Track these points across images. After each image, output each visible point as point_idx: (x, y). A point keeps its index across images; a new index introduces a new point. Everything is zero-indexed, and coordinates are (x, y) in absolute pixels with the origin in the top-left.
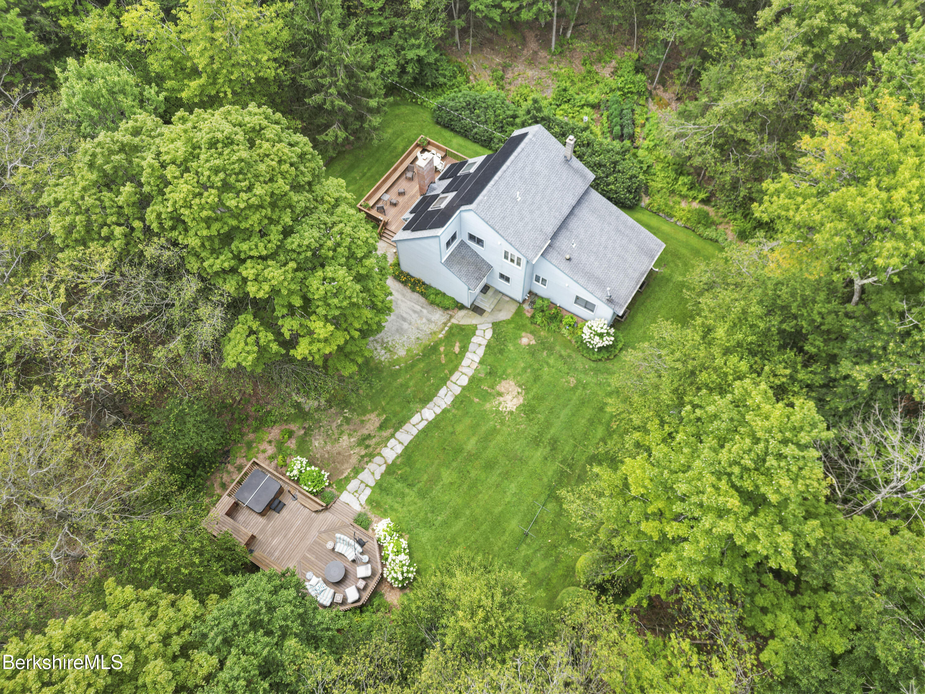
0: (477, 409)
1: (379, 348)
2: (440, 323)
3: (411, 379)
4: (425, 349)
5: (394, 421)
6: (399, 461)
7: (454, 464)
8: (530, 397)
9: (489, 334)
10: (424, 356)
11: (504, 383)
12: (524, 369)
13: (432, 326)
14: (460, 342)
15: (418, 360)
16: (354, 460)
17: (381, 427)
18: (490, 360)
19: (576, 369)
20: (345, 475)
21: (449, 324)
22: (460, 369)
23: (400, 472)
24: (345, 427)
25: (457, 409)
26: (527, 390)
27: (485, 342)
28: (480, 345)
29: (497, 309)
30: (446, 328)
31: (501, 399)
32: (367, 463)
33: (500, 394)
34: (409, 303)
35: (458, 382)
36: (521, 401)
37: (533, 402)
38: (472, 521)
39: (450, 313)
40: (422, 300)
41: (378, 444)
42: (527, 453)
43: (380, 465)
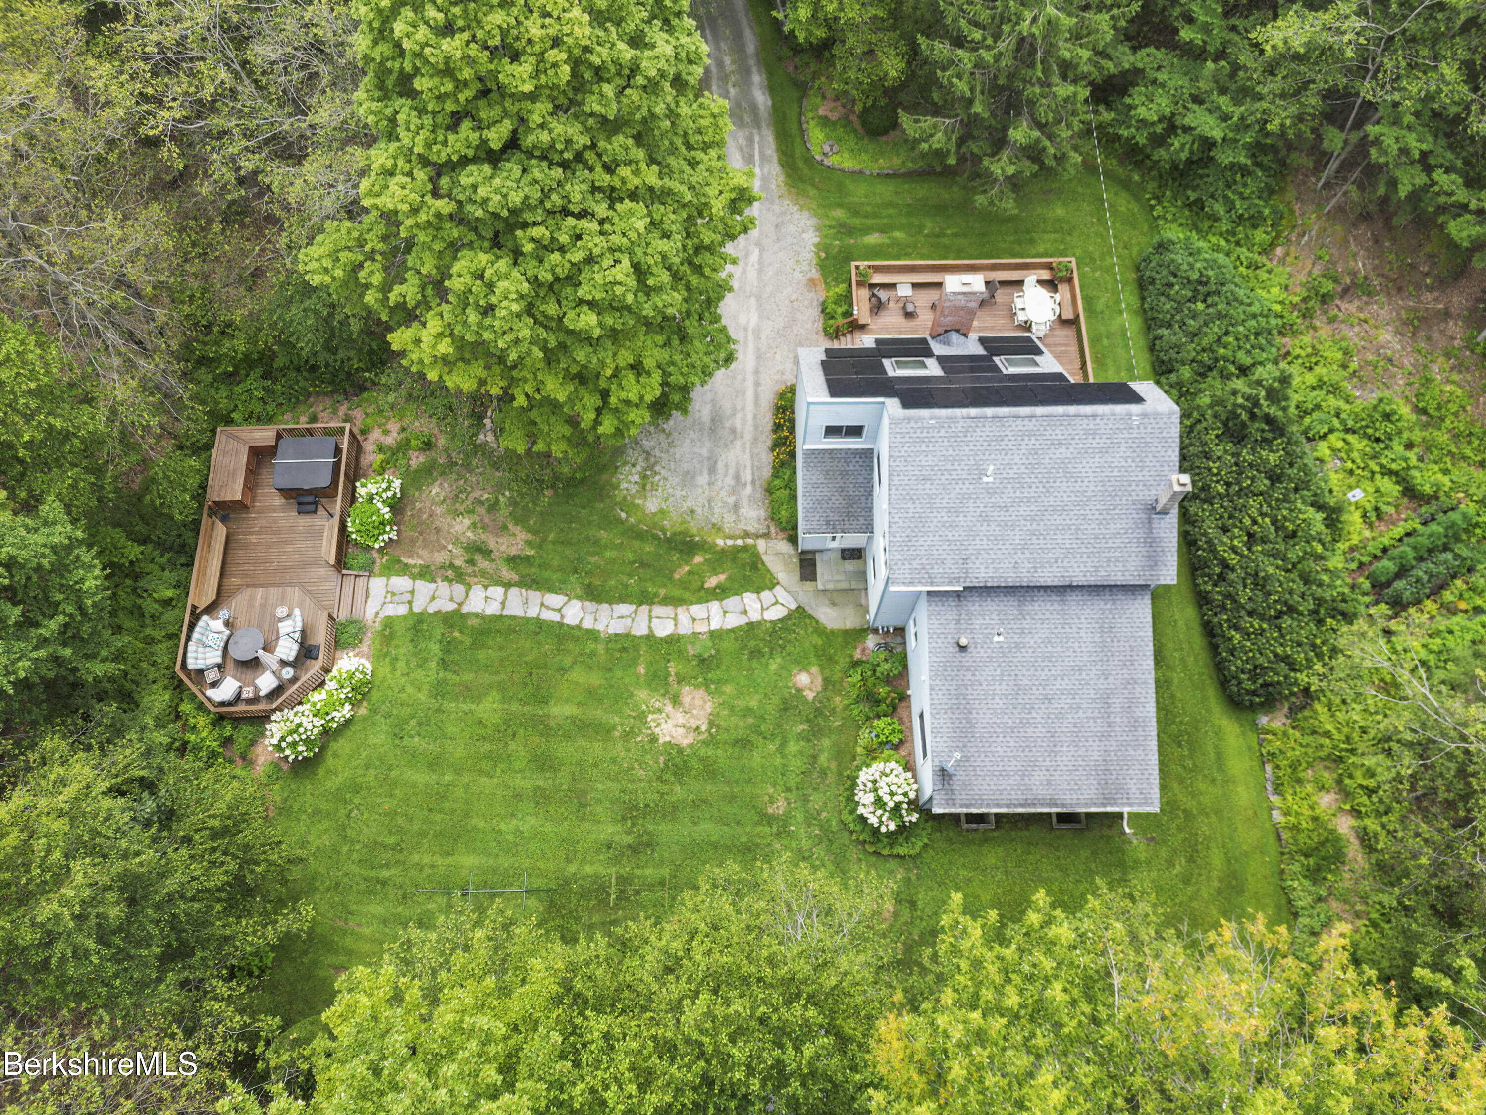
0: (627, 680)
1: (639, 468)
2: (742, 526)
3: (618, 547)
4: (680, 533)
5: (533, 570)
6: (473, 622)
7: (515, 706)
8: (702, 752)
9: (775, 614)
10: (668, 540)
11: (700, 693)
12: (747, 712)
13: (729, 518)
14: (729, 578)
15: (655, 537)
16: (440, 558)
17: (512, 560)
18: (728, 645)
19: (806, 800)
20: (410, 561)
21: (750, 541)
22: (680, 610)
23: (456, 634)
24: (482, 511)
25: (607, 650)
26: (711, 741)
27: (755, 616)
28: (745, 612)
29: (833, 597)
30: (739, 542)
31: (669, 708)
32: (446, 579)
33: (676, 701)
34: (747, 456)
35: (655, 621)
36: (685, 742)
37: (694, 763)
38: (438, 794)
39: (773, 530)
40: (767, 472)
41: (483, 574)
42: (599, 809)
43: (451, 600)
